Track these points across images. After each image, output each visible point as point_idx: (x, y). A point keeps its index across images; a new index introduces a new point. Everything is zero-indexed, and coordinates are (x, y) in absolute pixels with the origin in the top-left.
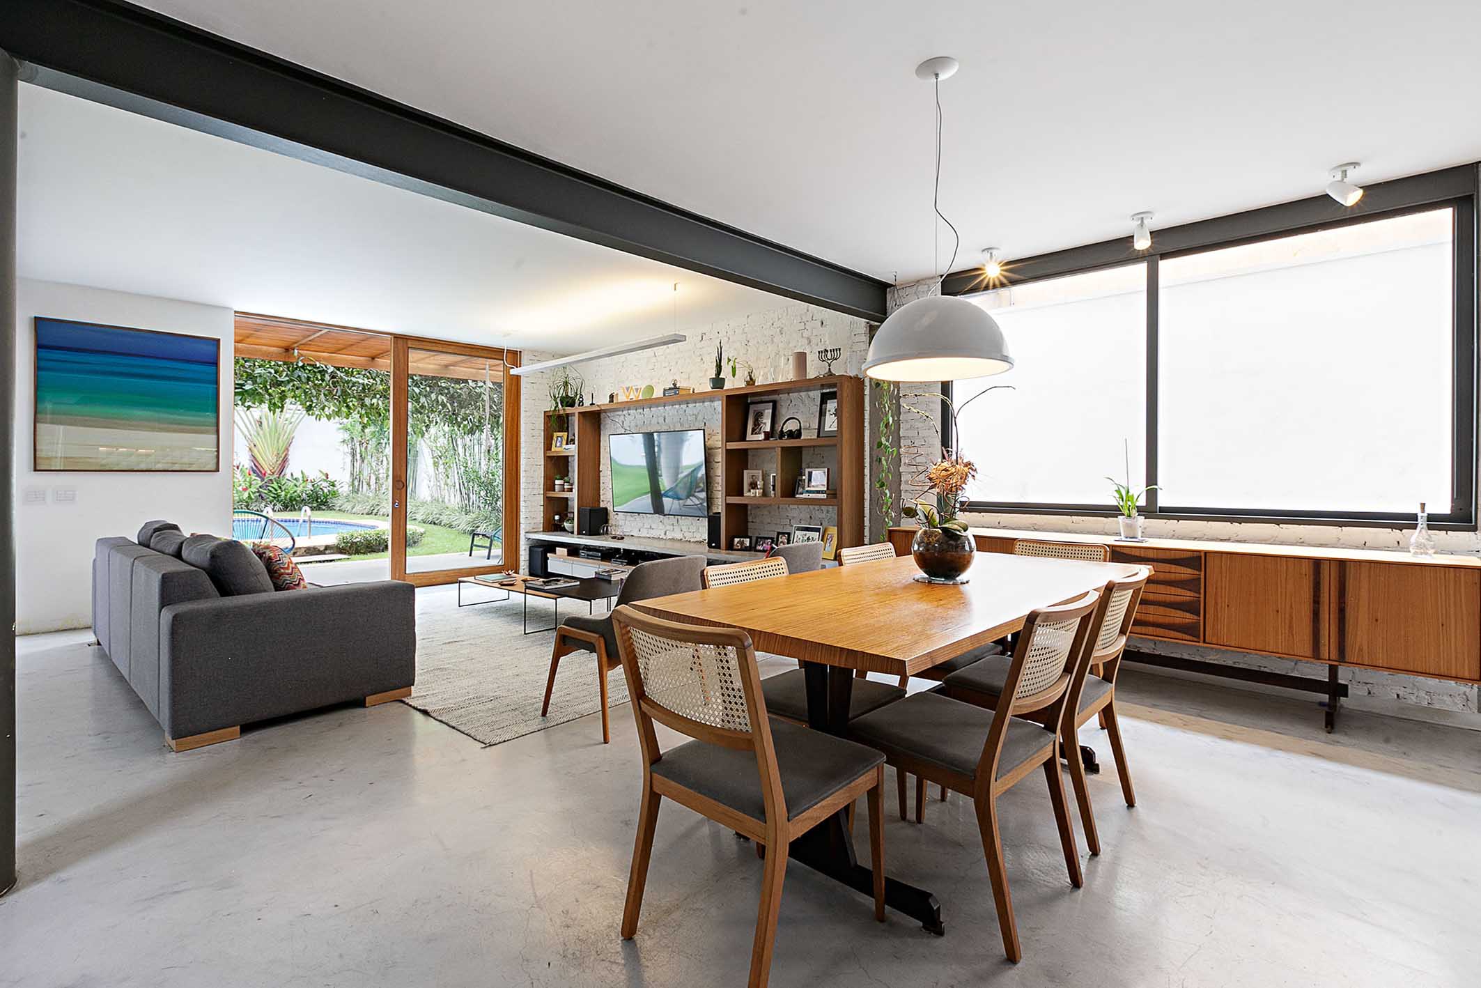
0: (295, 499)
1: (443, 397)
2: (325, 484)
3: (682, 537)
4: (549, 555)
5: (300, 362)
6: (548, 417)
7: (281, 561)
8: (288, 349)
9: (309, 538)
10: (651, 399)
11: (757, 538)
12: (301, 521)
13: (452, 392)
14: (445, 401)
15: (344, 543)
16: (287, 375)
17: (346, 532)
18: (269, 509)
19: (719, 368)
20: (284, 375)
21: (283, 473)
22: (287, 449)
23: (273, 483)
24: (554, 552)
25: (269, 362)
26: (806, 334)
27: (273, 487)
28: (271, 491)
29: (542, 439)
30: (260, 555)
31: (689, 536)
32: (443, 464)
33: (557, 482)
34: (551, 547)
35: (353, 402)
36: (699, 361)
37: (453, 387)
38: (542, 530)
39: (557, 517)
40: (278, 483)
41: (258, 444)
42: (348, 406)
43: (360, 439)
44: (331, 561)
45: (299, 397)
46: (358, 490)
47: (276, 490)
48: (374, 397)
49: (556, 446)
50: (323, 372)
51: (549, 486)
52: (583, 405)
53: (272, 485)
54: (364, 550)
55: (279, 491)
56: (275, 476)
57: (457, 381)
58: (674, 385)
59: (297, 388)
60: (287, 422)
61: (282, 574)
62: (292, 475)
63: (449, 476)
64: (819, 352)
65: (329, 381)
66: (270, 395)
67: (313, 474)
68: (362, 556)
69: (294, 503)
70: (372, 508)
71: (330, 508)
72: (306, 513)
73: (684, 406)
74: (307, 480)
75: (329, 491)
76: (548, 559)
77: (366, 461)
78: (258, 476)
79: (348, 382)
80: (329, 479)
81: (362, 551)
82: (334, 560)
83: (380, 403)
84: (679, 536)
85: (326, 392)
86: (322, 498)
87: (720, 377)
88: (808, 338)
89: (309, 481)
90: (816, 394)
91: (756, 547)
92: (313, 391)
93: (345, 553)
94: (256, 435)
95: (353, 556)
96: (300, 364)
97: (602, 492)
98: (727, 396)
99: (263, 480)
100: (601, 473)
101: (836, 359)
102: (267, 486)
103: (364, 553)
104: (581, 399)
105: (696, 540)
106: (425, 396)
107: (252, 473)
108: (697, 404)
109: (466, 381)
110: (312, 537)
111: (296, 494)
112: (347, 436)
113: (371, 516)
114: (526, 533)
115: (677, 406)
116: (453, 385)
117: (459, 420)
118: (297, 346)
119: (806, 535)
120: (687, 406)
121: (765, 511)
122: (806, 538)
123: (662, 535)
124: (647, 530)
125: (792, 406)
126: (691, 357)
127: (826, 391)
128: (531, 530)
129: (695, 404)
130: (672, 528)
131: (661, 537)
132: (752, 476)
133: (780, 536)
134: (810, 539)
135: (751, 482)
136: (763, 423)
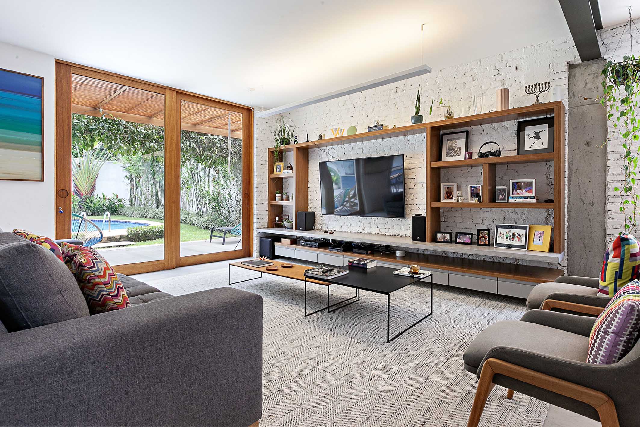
0: (99, 209)
1: (194, 144)
2: (116, 201)
3: (378, 232)
4: (275, 243)
5: (104, 117)
6: (271, 152)
7: (96, 268)
8: (95, 108)
9: (110, 231)
10: (356, 135)
11: (457, 233)
12: (104, 221)
13: (199, 141)
14: (195, 146)
15: (132, 234)
16: (95, 125)
17: (133, 228)
18: (85, 214)
19: (418, 108)
20: (93, 125)
21: (92, 194)
22: (95, 181)
23: (87, 200)
24: (280, 241)
25: (84, 117)
26: (499, 78)
27: (87, 202)
28: (85, 204)
29: (266, 167)
30: (69, 259)
31: (384, 231)
32: (186, 188)
33: (277, 195)
34: (278, 238)
35: (137, 145)
36: (394, 107)
37: (199, 138)
38: (267, 227)
39: (277, 218)
40: (89, 200)
41: (78, 178)
42: (135, 147)
43: (136, 175)
44: (124, 246)
45: (103, 140)
46: (135, 204)
47: (89, 204)
48: (151, 142)
49: (276, 172)
50: (119, 124)
51: (272, 198)
52: (297, 143)
53: (86, 201)
54: (144, 238)
55: (90, 204)
56: (88, 196)
57: (202, 134)
58: (378, 123)
59: (102, 134)
60: (94, 166)
61: (98, 283)
62: (97, 195)
63: (189, 195)
64: (526, 87)
65: (123, 130)
66: (84, 137)
67: (109, 195)
68: (143, 242)
69: (99, 211)
70: (144, 214)
71: (119, 214)
72: (107, 216)
73: (380, 141)
74: (106, 198)
75: (118, 204)
76: (275, 246)
77: (139, 188)
78: (78, 195)
79: (134, 132)
80: (118, 198)
81: (142, 239)
82: (126, 245)
83: (156, 146)
84: (376, 231)
85: (121, 138)
86: (114, 208)
87: (419, 114)
88: (502, 81)
89: (107, 199)
90: (513, 125)
91: (456, 240)
92: (112, 136)
93: (132, 241)
94: (77, 173)
95: (137, 243)
96: (104, 118)
97: (309, 202)
98: (431, 127)
99: (81, 198)
100: (309, 189)
101: (544, 91)
102: (84, 201)
103: (144, 241)
104: (296, 139)
105: (390, 234)
106: (183, 143)
107: (74, 194)
108: (392, 138)
109: (207, 135)
110: (111, 230)
111: (99, 206)
112: (128, 174)
113: (143, 218)
114: (258, 229)
115: (373, 141)
116: (199, 137)
117: (202, 158)
118: (102, 106)
119: (510, 232)
120: (383, 140)
121: (457, 214)
122: (511, 234)
123: (361, 231)
124: (347, 227)
125: (484, 134)
126: (386, 105)
127: (527, 119)
128: (260, 226)
129: (389, 139)
130: (369, 225)
131: (360, 232)
132: (448, 188)
133: (480, 232)
134: (515, 235)
135: (447, 192)
136: (458, 148)
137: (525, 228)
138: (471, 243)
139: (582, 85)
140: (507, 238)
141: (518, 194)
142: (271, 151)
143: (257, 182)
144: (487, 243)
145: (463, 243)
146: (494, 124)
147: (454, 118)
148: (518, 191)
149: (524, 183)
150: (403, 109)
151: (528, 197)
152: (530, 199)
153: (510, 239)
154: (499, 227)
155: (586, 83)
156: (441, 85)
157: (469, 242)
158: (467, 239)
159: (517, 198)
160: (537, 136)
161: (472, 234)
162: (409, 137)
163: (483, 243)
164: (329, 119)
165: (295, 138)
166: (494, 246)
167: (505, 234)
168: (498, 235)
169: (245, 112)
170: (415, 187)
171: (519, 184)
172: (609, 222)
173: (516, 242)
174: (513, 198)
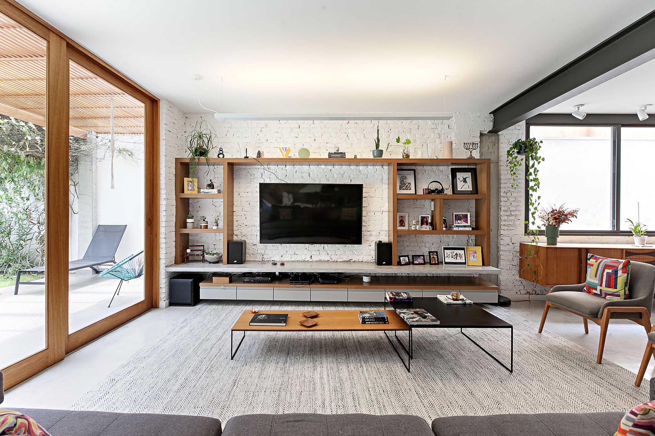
3: (328, 259)
4: (201, 284)
11: (413, 256)
19: (378, 143)
29: (174, 182)
33: (189, 220)
38: (176, 263)
39: (189, 251)
51: (181, 224)
58: (338, 151)
64: (464, 144)
73: (330, 167)
76: (199, 288)
84: (326, 258)
87: (379, 149)
90: (447, 170)
97: (235, 228)
98: (397, 163)
101: (475, 149)
104: (221, 152)
105: (342, 260)
108: (344, 167)
114: (166, 267)
115: (323, 167)
119: (453, 252)
120: (334, 167)
121: (406, 239)
122: (455, 254)
123: (308, 259)
124: (290, 256)
125: (426, 174)
126: (337, 133)
127: (456, 167)
128: (168, 264)
129: (341, 167)
130: (318, 253)
131: (306, 260)
132: (401, 216)
133: (431, 254)
134: (457, 255)
135: (400, 220)
136: (408, 183)
137: (463, 249)
138: (424, 263)
139: (487, 148)
140: (452, 257)
141: (458, 223)
142: (180, 163)
143: (167, 203)
144: (437, 263)
145: (419, 264)
146: (433, 167)
147: (410, 158)
148: (459, 221)
149: (462, 215)
150: (355, 140)
151: (466, 226)
152: (468, 227)
153: (454, 258)
154: (445, 249)
155: (489, 148)
156: (392, 126)
157: (423, 262)
158: (420, 260)
159: (459, 226)
160: (465, 181)
161: (423, 256)
162: (361, 168)
163: (434, 263)
164: (265, 135)
165: (221, 150)
166: (444, 265)
167: (450, 255)
168: (446, 256)
169: (148, 102)
170: (368, 215)
171: (459, 216)
172: (502, 242)
173: (459, 260)
174: (457, 226)
